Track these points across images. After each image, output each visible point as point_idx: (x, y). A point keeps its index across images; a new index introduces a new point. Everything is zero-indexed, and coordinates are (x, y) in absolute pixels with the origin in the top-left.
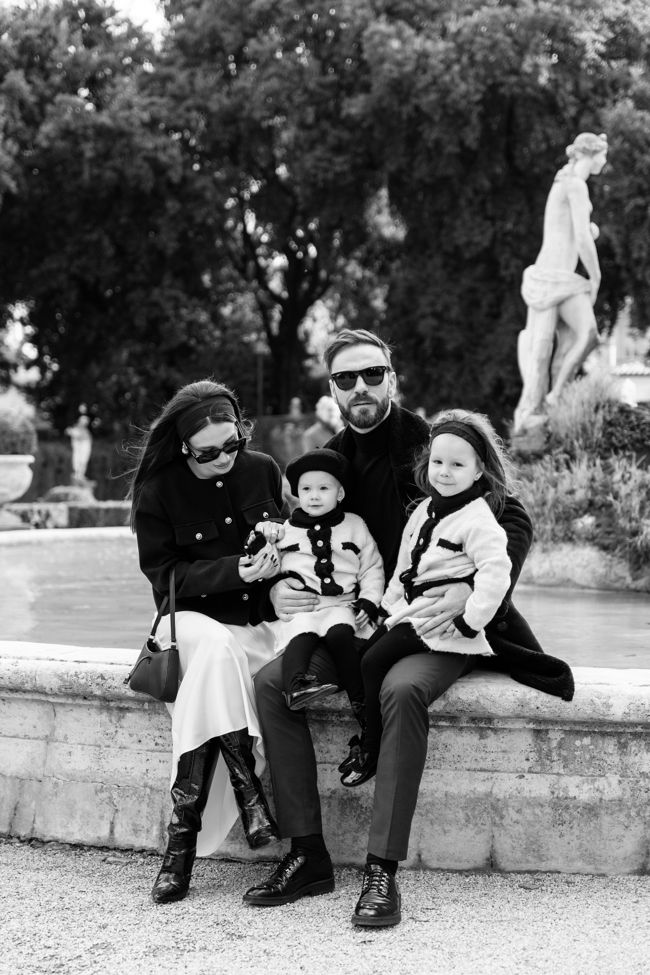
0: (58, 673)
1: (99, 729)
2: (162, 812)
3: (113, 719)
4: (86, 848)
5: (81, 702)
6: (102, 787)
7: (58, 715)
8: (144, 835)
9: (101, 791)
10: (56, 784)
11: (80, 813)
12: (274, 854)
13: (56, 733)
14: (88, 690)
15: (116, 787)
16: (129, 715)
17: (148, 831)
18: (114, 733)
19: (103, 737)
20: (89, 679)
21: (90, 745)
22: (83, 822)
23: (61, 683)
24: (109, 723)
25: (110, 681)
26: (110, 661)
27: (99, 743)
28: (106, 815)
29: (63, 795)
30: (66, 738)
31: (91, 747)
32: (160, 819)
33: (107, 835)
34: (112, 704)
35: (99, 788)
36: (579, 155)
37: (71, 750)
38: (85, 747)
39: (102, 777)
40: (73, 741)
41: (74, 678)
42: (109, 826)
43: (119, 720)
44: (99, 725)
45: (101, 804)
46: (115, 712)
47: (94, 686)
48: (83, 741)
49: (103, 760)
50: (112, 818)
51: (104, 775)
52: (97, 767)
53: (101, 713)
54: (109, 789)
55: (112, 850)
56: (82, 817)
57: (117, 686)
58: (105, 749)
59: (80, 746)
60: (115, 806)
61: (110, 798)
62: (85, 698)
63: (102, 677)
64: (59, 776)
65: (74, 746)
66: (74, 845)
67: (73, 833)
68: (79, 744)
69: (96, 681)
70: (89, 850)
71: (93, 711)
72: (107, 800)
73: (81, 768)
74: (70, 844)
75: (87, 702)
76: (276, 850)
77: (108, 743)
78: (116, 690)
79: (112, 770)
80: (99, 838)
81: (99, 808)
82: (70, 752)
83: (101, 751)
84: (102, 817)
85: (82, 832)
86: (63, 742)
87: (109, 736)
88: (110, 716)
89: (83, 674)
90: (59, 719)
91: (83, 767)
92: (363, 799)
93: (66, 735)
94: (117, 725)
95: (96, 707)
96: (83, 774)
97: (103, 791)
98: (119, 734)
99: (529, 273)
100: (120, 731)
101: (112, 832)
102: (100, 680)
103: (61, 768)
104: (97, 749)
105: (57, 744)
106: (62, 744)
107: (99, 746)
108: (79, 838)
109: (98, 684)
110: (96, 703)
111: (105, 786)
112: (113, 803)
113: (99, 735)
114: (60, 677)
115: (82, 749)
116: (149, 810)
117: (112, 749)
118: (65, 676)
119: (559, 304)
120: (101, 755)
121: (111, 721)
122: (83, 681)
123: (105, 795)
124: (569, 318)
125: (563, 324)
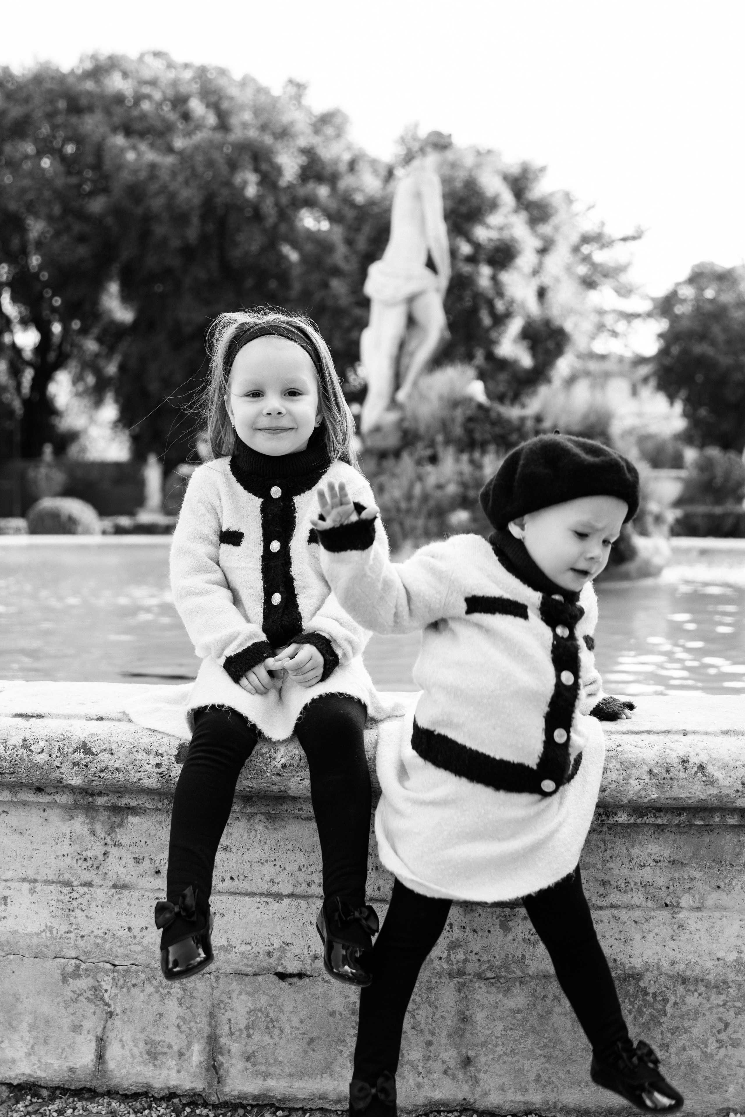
1: (66, 848)
2: (212, 1015)
3: (99, 828)
4: (45, 1093)
5: (29, 797)
6: (78, 967)
8: (172, 1063)
9: (76, 974)
11: (28, 1019)
12: (461, 1097)
14: (52, 777)
15: (108, 966)
16: (133, 820)
17: (181, 1054)
18: (101, 857)
19: (76, 866)
20: (56, 753)
21: (47, 882)
22: (36, 1038)
24: (89, 838)
25: (103, 757)
26: (96, 712)
27: (66, 876)
28: (87, 1024)
31: (52, 888)
32: (207, 1030)
33: (91, 1065)
34: (100, 801)
35: (70, 969)
37: (7, 893)
38: (39, 887)
39: (76, 947)
41: (21, 751)
42: (93, 1045)
43: (111, 831)
44: (67, 841)
45: (76, 1001)
46: (103, 815)
47: (66, 768)
48: (31, 874)
49: (78, 913)
50: (99, 1030)
51: (81, 943)
52: (64, 928)
53: (72, 818)
54: (93, 972)
55: (102, 1095)
56: (32, 1027)
57: (122, 767)
58: (83, 890)
59: (26, 886)
60: (107, 1005)
61: (95, 989)
62: (39, 790)
63: (85, 748)
65: (14, 885)
66: (19, 1085)
67: (14, 1061)
68: (24, 880)
69: (71, 757)
70: (52, 1099)
71: (54, 815)
72: (89, 994)
73: (29, 930)
74: (10, 1085)
75: (45, 799)
76: (466, 1087)
77: (86, 876)
78: (117, 775)
79: (100, 933)
80: (72, 1070)
81: (71, 1010)
82: (5, 898)
83: (75, 895)
84: (77, 1028)
85: (34, 1059)
87: (89, 863)
88: (92, 823)
89: (42, 744)
91: (33, 928)
92: (648, 976)
94: (108, 840)
95: (64, 807)
96: (35, 940)
97: (79, 976)
98: (112, 859)
99: (375, 270)
100: (114, 852)
101: (100, 1057)
102: (80, 755)
104: (66, 890)
107: (68, 884)
108: (28, 1071)
109: (75, 764)
110: (64, 799)
111: (83, 966)
112: (102, 999)
113: (68, 860)
115: (32, 891)
116: (181, 1011)
117: (99, 891)
119: (411, 300)
120: (75, 903)
121: (93, 833)
122: (41, 759)
123: (83, 983)
124: (420, 315)
125: (411, 322)
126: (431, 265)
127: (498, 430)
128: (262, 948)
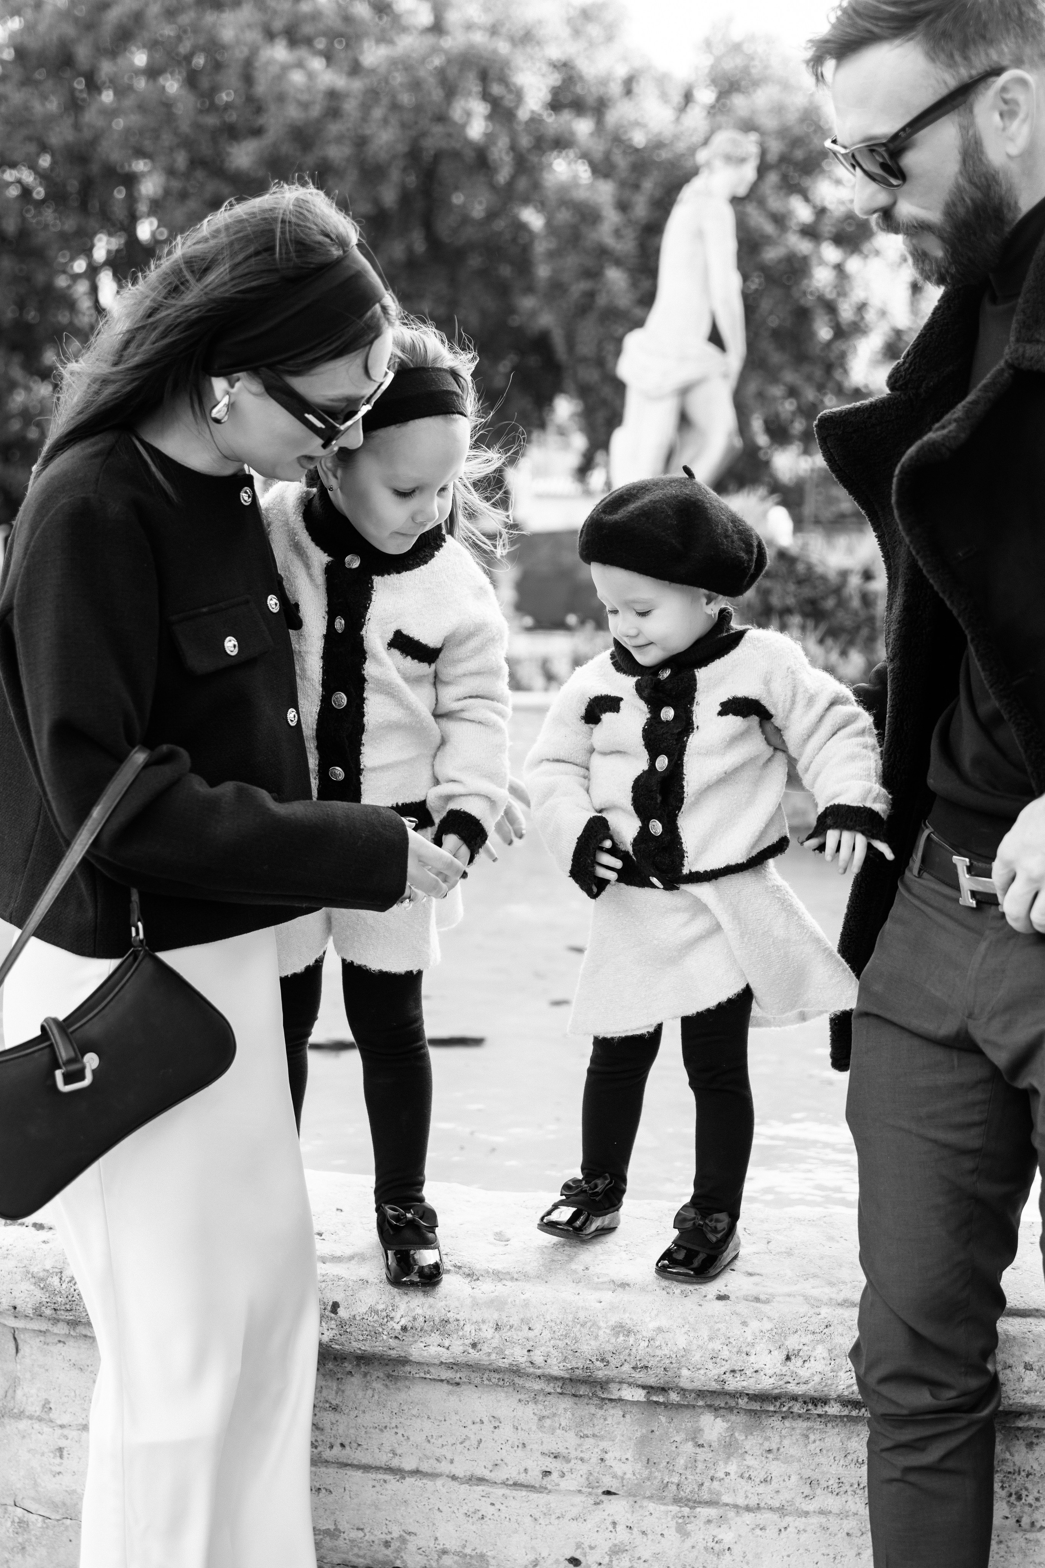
0: (35, 1269)
7: (25, 1349)
10: (22, 1525)
13: (19, 1393)
23: (40, 1296)
29: (43, 1552)
30: (47, 1407)
36: (718, 164)
37: (62, 1443)
40: (65, 1419)
64: (28, 1505)
82: (61, 1450)
86: (40, 1419)
90: (28, 1361)
93: (47, 1402)
99: (633, 341)
103: (36, 1484)
105: (23, 1425)
106: (37, 1426)
114: (40, 1281)
118: (55, 1281)
119: (684, 392)
124: (697, 412)
125: (684, 421)
126: (716, 338)
127: (807, 592)
128: (379, 1535)
